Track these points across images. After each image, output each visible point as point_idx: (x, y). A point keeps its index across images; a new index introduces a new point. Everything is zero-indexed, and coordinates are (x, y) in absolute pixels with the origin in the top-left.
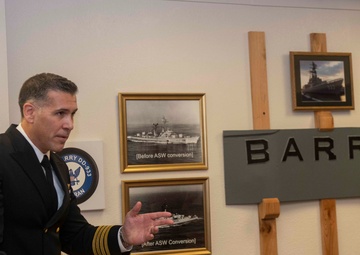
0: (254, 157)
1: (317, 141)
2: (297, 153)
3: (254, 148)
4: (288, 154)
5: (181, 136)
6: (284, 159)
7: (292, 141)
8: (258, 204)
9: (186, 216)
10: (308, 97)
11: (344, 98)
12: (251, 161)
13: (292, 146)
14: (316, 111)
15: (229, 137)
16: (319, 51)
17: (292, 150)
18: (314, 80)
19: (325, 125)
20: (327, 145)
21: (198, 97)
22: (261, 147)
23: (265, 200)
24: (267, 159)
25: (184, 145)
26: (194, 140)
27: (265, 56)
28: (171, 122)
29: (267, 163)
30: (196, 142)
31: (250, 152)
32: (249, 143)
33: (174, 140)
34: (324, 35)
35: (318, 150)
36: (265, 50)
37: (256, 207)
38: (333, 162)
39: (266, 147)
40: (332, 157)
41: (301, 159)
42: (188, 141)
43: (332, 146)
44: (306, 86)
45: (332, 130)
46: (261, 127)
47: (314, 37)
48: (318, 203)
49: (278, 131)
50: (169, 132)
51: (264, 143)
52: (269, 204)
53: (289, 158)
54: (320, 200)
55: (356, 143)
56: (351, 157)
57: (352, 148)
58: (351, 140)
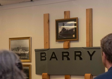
0: (43, 58)
1: (63, 53)
2: (55, 57)
4: (52, 57)
5: (24, 51)
6: (51, 59)
7: (54, 53)
10: (61, 36)
11: (74, 36)
12: (41, 60)
13: (54, 55)
15: (36, 51)
17: (54, 56)
22: (44, 55)
25: (25, 54)
28: (22, 47)
30: (28, 53)
31: (41, 57)
32: (41, 53)
33: (22, 52)
34: (69, 12)
40: (68, 59)
41: (57, 59)
42: (26, 52)
43: (68, 55)
44: (60, 32)
47: (65, 12)
48: (64, 76)
50: (21, 50)
55: (77, 54)
56: (75, 59)
57: (76, 55)
58: (75, 52)
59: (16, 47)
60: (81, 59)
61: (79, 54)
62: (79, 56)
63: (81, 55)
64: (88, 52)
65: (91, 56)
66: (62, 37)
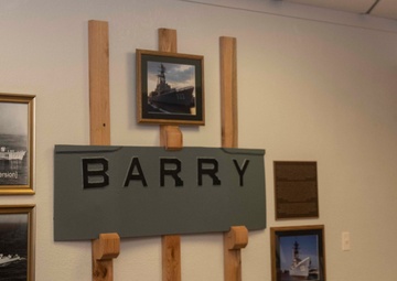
0: (91, 180)
1: (163, 162)
2: (141, 177)
3: (91, 168)
4: (131, 177)
5: (3, 149)
6: (127, 184)
7: (136, 162)
8: (92, 240)
9: (5, 255)
10: (155, 107)
11: (194, 111)
12: (87, 186)
13: (135, 168)
14: (162, 126)
15: (61, 152)
16: (169, 50)
17: (136, 173)
18: (162, 86)
19: (172, 143)
20: (173, 167)
21: (27, 99)
22: (99, 168)
23: (103, 235)
24: (106, 183)
26: (19, 156)
27: (107, 52)
29: (107, 188)
30: (21, 158)
31: (87, 174)
32: (86, 162)
34: (174, 32)
35: (164, 173)
36: (108, 45)
37: (89, 244)
38: (179, 189)
39: (106, 168)
40: (179, 183)
41: (145, 184)
42: (12, 156)
43: (179, 169)
44: (153, 94)
45: (180, 149)
46: (99, 143)
47: (164, 34)
48: (159, 240)
49: (121, 148)
51: (104, 162)
52: (107, 241)
53: (131, 182)
54: (163, 236)
55: (205, 167)
56: (200, 183)
57: (201, 172)
58: (201, 161)
60: (217, 182)
61: (212, 167)
62: (212, 173)
63: (216, 170)
64: (235, 161)
65: (241, 173)
66: (157, 110)
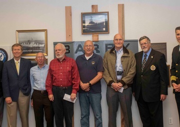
5: (38, 44)
11: (104, 29)
13: (80, 48)
15: (55, 44)
18: (91, 22)
22: (67, 48)
24: (69, 52)
25: (39, 47)
26: (43, 45)
27: (71, 15)
28: (34, 39)
29: (69, 54)
33: (35, 45)
34: (97, 6)
36: (71, 13)
39: (69, 48)
42: (40, 46)
43: (98, 47)
44: (88, 25)
47: (93, 6)
49: (74, 42)
50: (33, 43)
51: (68, 46)
59: (27, 40)
66: (89, 30)
